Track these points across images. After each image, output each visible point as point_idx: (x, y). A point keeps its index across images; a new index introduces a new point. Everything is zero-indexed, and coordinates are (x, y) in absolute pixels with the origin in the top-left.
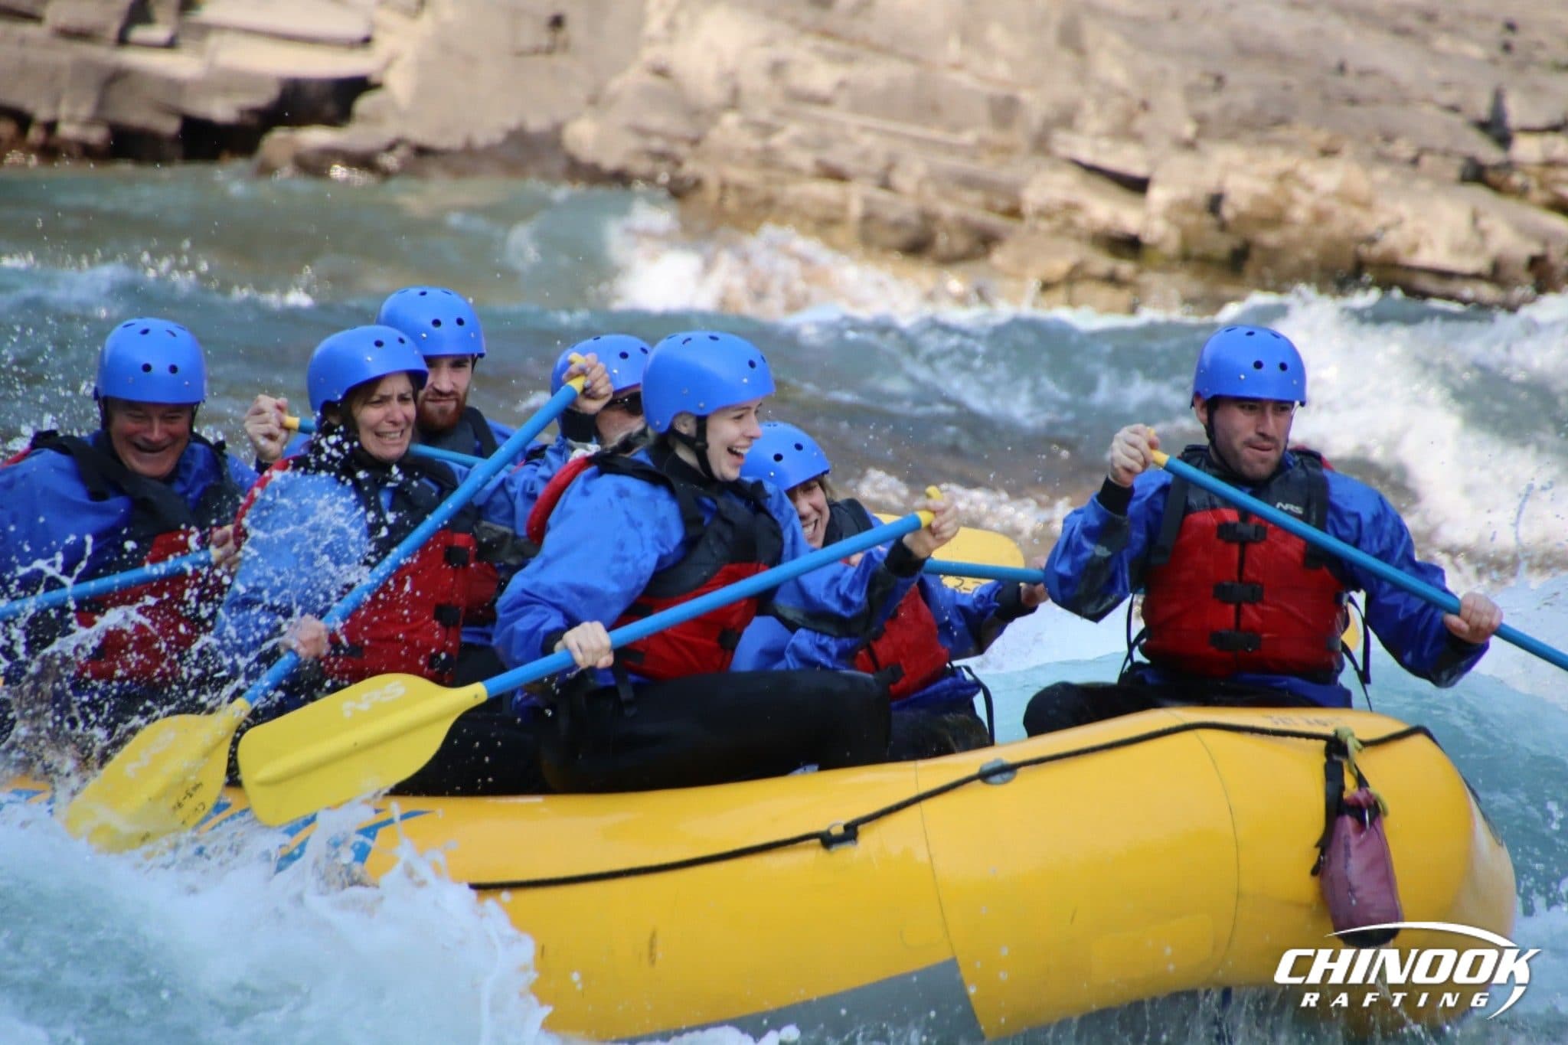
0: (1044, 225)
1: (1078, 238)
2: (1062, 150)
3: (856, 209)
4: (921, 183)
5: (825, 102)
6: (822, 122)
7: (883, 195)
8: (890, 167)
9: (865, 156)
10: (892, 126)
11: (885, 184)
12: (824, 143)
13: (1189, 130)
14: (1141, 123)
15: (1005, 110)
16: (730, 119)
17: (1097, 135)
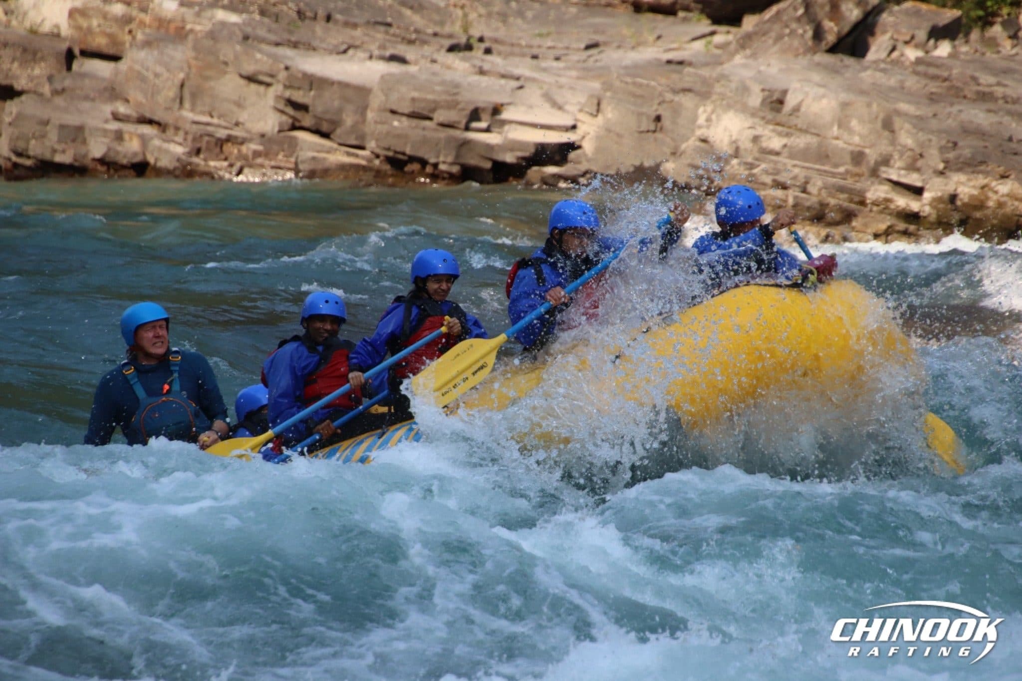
0: (875, 208)
1: (890, 214)
2: (884, 176)
3: (791, 201)
4: (820, 190)
5: (777, 154)
6: (776, 163)
7: (803, 195)
8: (807, 183)
9: (795, 178)
10: (807, 165)
11: (804, 191)
12: (777, 172)
13: (941, 166)
14: (920, 163)
15: (858, 157)
16: (735, 161)
17: (900, 169)
